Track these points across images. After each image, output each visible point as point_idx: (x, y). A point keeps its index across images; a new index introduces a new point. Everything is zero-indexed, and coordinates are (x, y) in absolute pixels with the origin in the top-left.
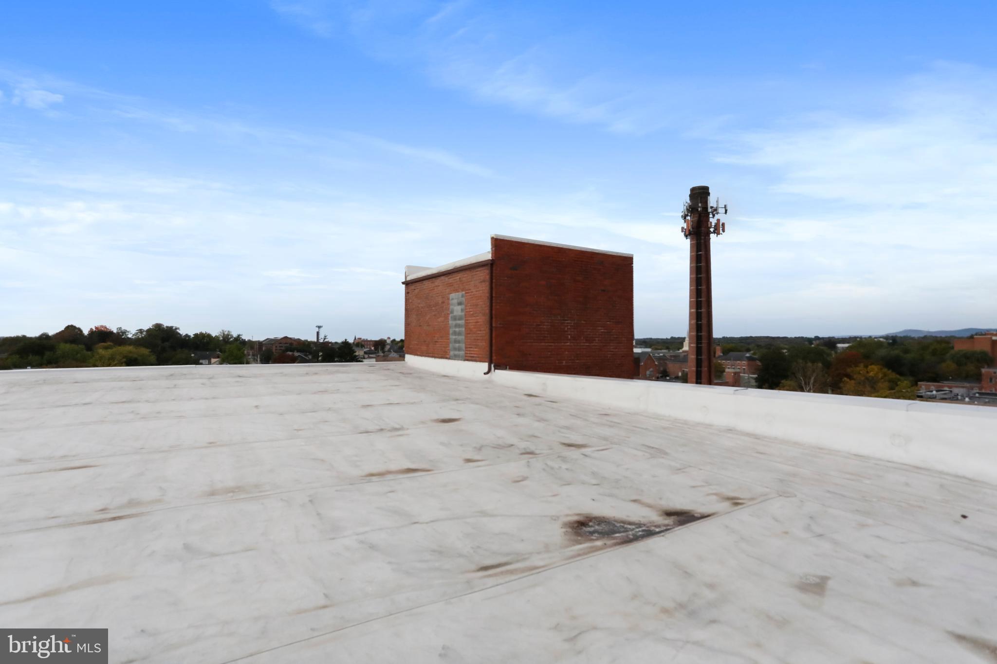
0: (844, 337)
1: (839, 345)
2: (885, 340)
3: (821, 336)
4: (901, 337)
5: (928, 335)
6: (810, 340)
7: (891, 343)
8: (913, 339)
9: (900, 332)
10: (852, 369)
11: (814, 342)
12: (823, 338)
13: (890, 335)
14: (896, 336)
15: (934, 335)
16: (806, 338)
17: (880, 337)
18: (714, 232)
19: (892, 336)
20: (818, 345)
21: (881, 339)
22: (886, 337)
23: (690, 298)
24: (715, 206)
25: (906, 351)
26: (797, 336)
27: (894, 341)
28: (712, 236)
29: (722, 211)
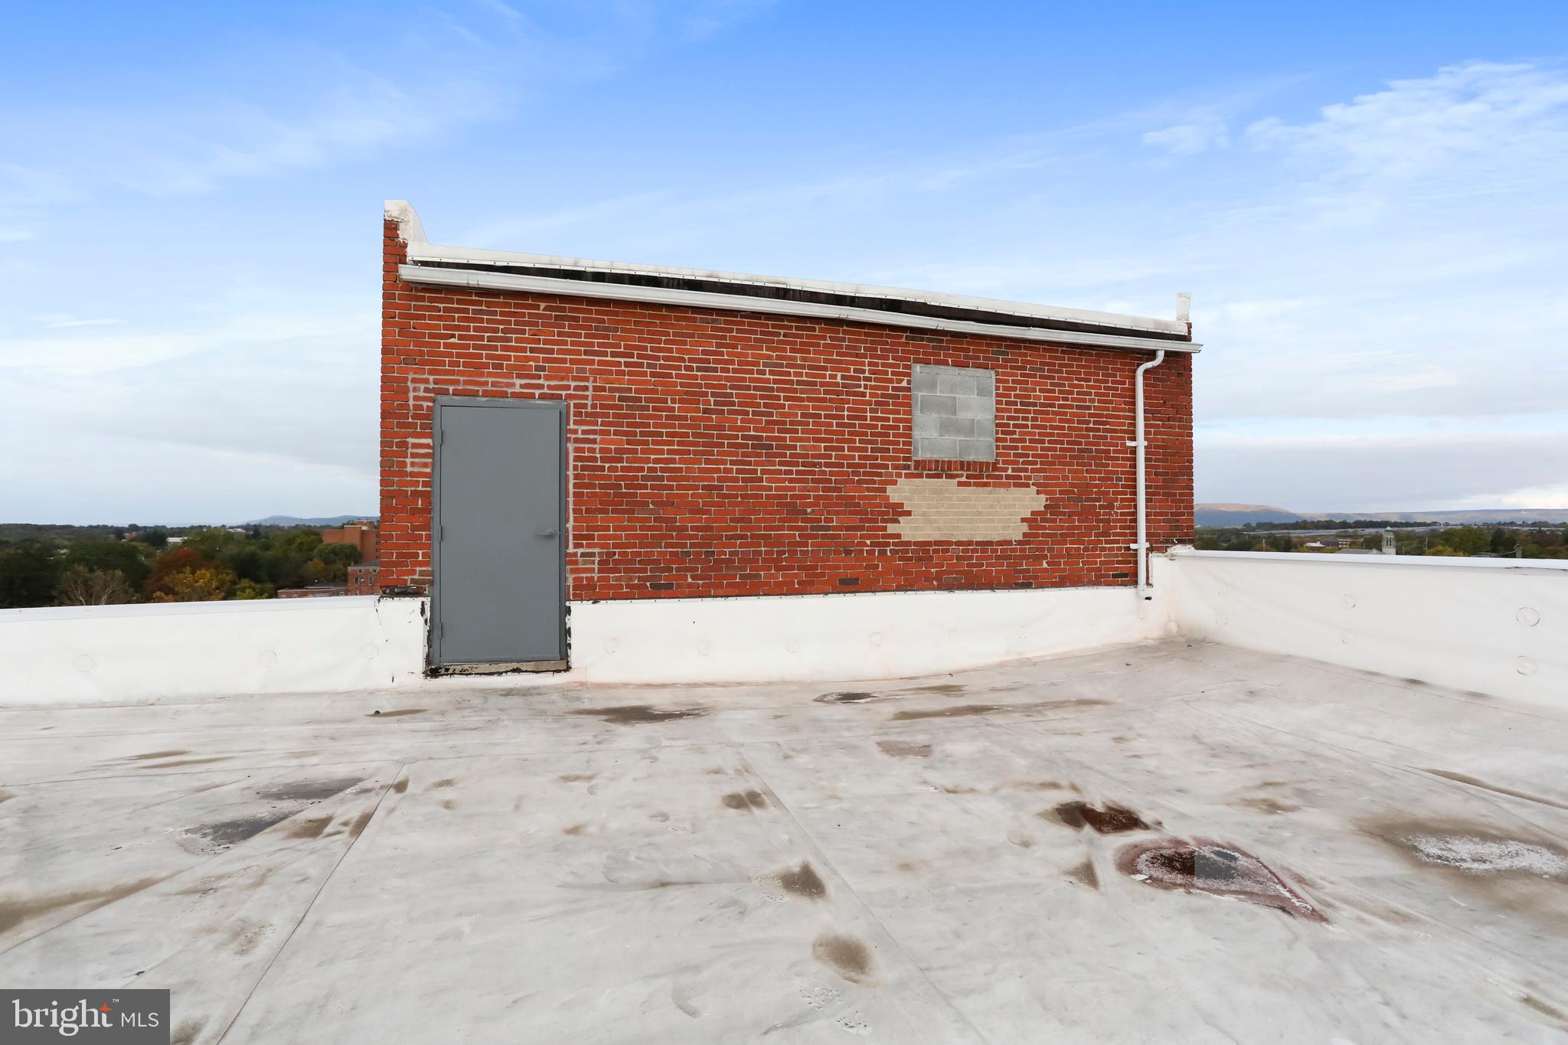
0: (182, 526)
1: (171, 540)
2: (244, 531)
3: (140, 524)
4: (267, 527)
5: (301, 524)
6: (119, 532)
7: (253, 535)
8: (281, 529)
9: (266, 520)
10: (172, 576)
11: (127, 534)
12: (145, 528)
13: (253, 524)
14: (260, 525)
15: (307, 524)
16: (112, 527)
17: (238, 527)
19: (255, 526)
20: (132, 540)
21: (239, 530)
22: (247, 527)
25: (267, 547)
26: (94, 524)
27: (256, 533)
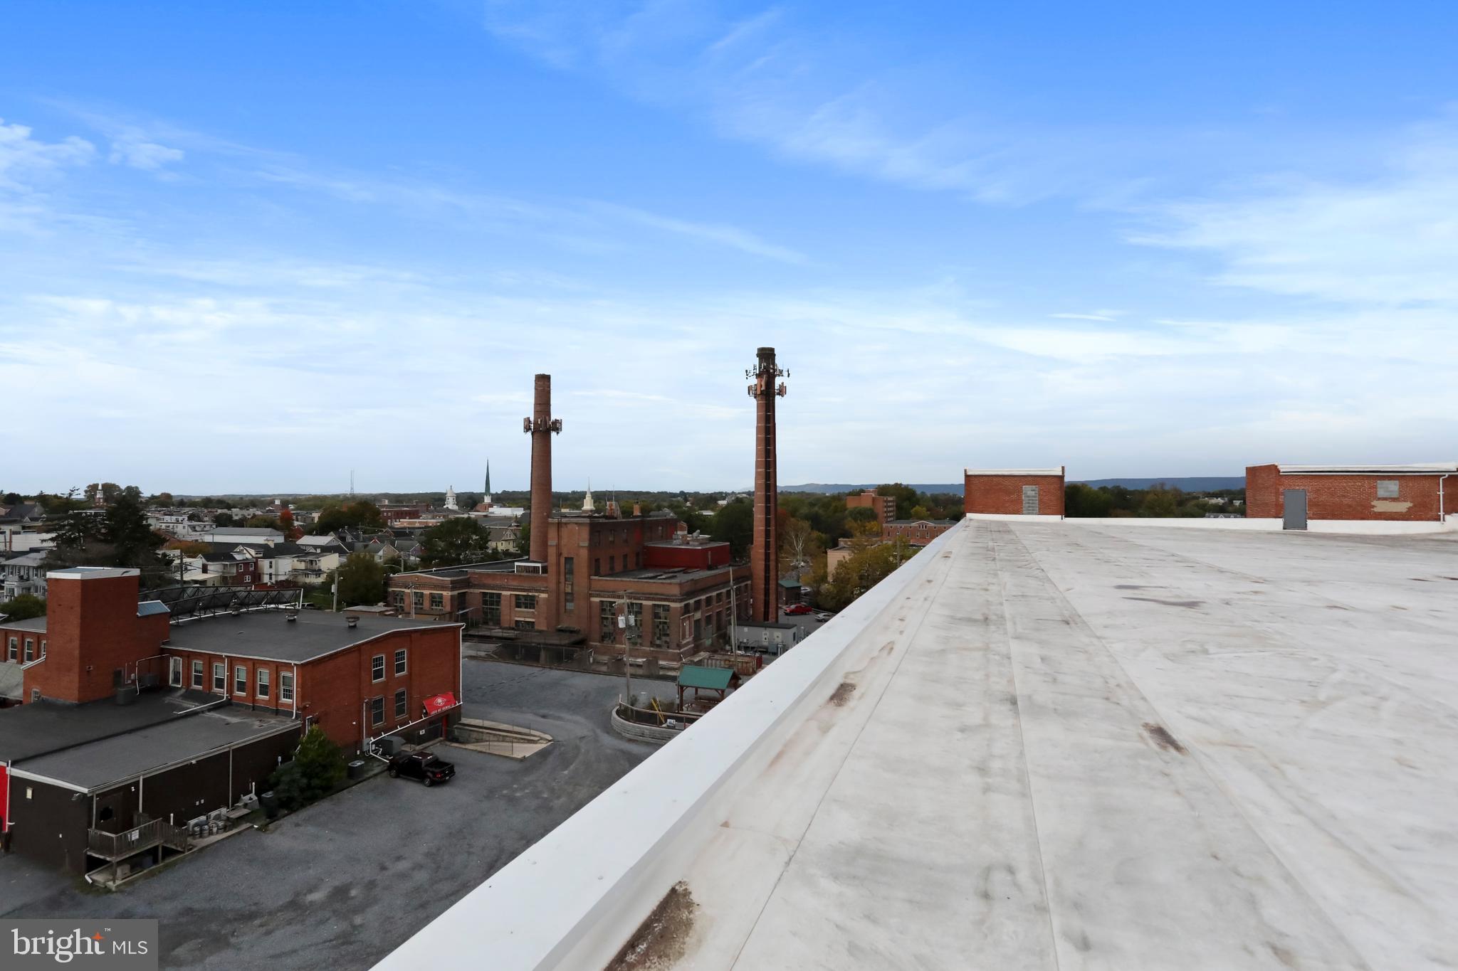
18: (779, 394)
23: (757, 458)
24: (781, 369)
28: (777, 398)
29: (785, 374)
